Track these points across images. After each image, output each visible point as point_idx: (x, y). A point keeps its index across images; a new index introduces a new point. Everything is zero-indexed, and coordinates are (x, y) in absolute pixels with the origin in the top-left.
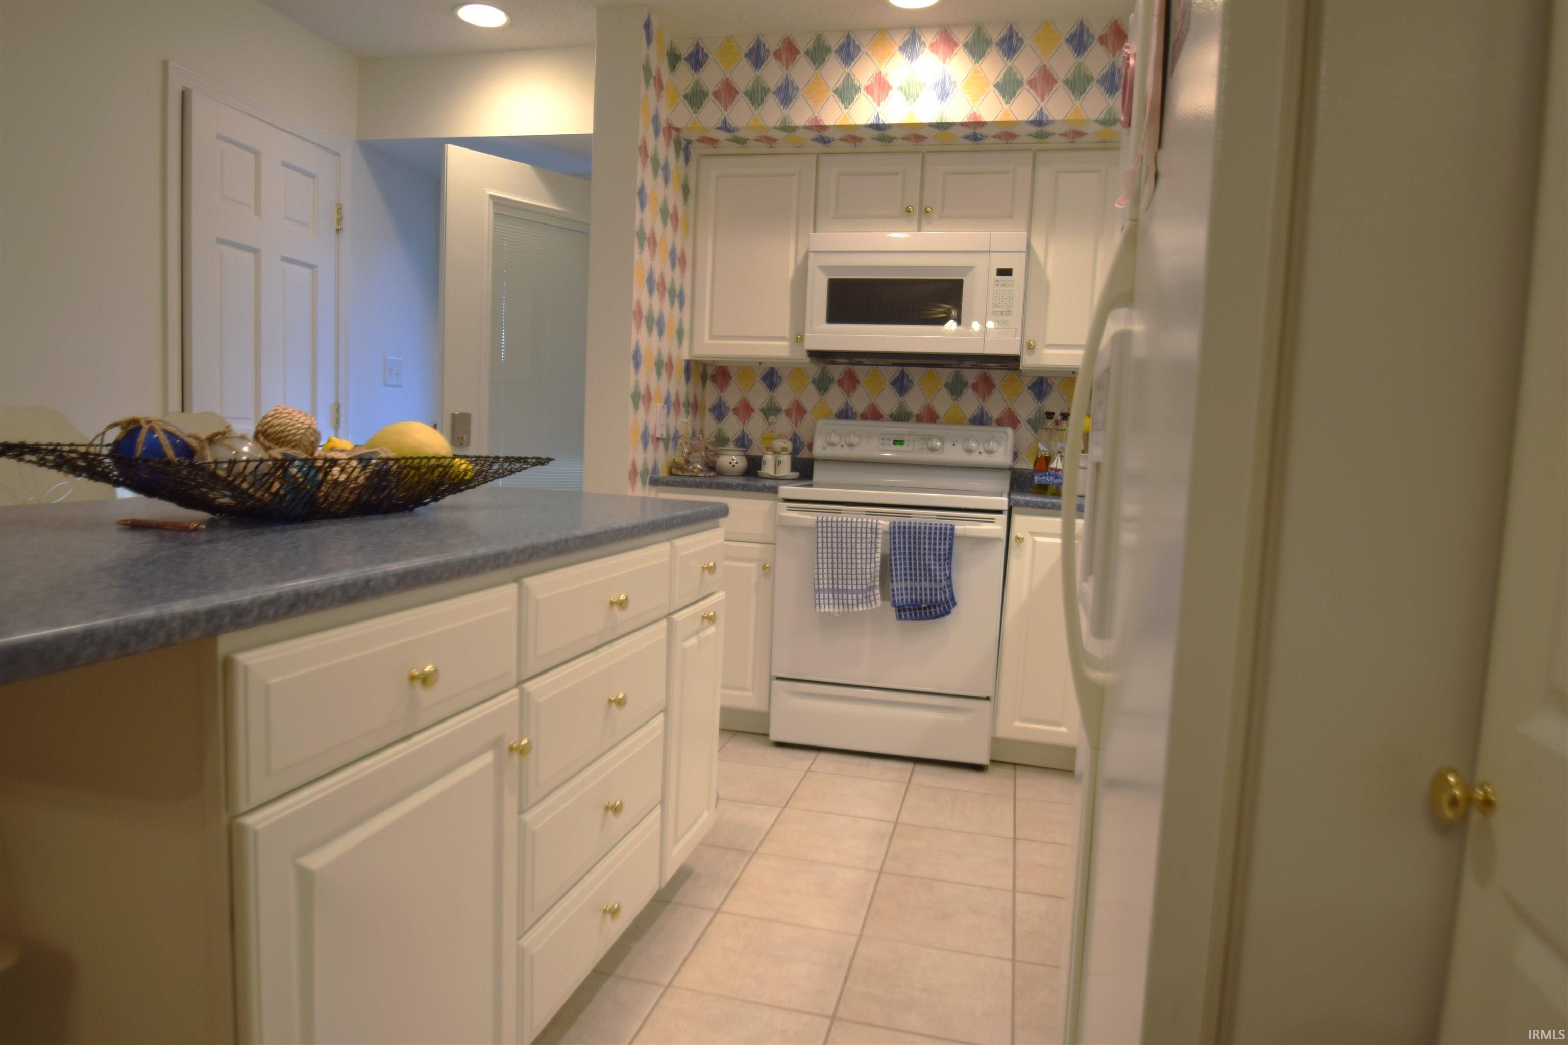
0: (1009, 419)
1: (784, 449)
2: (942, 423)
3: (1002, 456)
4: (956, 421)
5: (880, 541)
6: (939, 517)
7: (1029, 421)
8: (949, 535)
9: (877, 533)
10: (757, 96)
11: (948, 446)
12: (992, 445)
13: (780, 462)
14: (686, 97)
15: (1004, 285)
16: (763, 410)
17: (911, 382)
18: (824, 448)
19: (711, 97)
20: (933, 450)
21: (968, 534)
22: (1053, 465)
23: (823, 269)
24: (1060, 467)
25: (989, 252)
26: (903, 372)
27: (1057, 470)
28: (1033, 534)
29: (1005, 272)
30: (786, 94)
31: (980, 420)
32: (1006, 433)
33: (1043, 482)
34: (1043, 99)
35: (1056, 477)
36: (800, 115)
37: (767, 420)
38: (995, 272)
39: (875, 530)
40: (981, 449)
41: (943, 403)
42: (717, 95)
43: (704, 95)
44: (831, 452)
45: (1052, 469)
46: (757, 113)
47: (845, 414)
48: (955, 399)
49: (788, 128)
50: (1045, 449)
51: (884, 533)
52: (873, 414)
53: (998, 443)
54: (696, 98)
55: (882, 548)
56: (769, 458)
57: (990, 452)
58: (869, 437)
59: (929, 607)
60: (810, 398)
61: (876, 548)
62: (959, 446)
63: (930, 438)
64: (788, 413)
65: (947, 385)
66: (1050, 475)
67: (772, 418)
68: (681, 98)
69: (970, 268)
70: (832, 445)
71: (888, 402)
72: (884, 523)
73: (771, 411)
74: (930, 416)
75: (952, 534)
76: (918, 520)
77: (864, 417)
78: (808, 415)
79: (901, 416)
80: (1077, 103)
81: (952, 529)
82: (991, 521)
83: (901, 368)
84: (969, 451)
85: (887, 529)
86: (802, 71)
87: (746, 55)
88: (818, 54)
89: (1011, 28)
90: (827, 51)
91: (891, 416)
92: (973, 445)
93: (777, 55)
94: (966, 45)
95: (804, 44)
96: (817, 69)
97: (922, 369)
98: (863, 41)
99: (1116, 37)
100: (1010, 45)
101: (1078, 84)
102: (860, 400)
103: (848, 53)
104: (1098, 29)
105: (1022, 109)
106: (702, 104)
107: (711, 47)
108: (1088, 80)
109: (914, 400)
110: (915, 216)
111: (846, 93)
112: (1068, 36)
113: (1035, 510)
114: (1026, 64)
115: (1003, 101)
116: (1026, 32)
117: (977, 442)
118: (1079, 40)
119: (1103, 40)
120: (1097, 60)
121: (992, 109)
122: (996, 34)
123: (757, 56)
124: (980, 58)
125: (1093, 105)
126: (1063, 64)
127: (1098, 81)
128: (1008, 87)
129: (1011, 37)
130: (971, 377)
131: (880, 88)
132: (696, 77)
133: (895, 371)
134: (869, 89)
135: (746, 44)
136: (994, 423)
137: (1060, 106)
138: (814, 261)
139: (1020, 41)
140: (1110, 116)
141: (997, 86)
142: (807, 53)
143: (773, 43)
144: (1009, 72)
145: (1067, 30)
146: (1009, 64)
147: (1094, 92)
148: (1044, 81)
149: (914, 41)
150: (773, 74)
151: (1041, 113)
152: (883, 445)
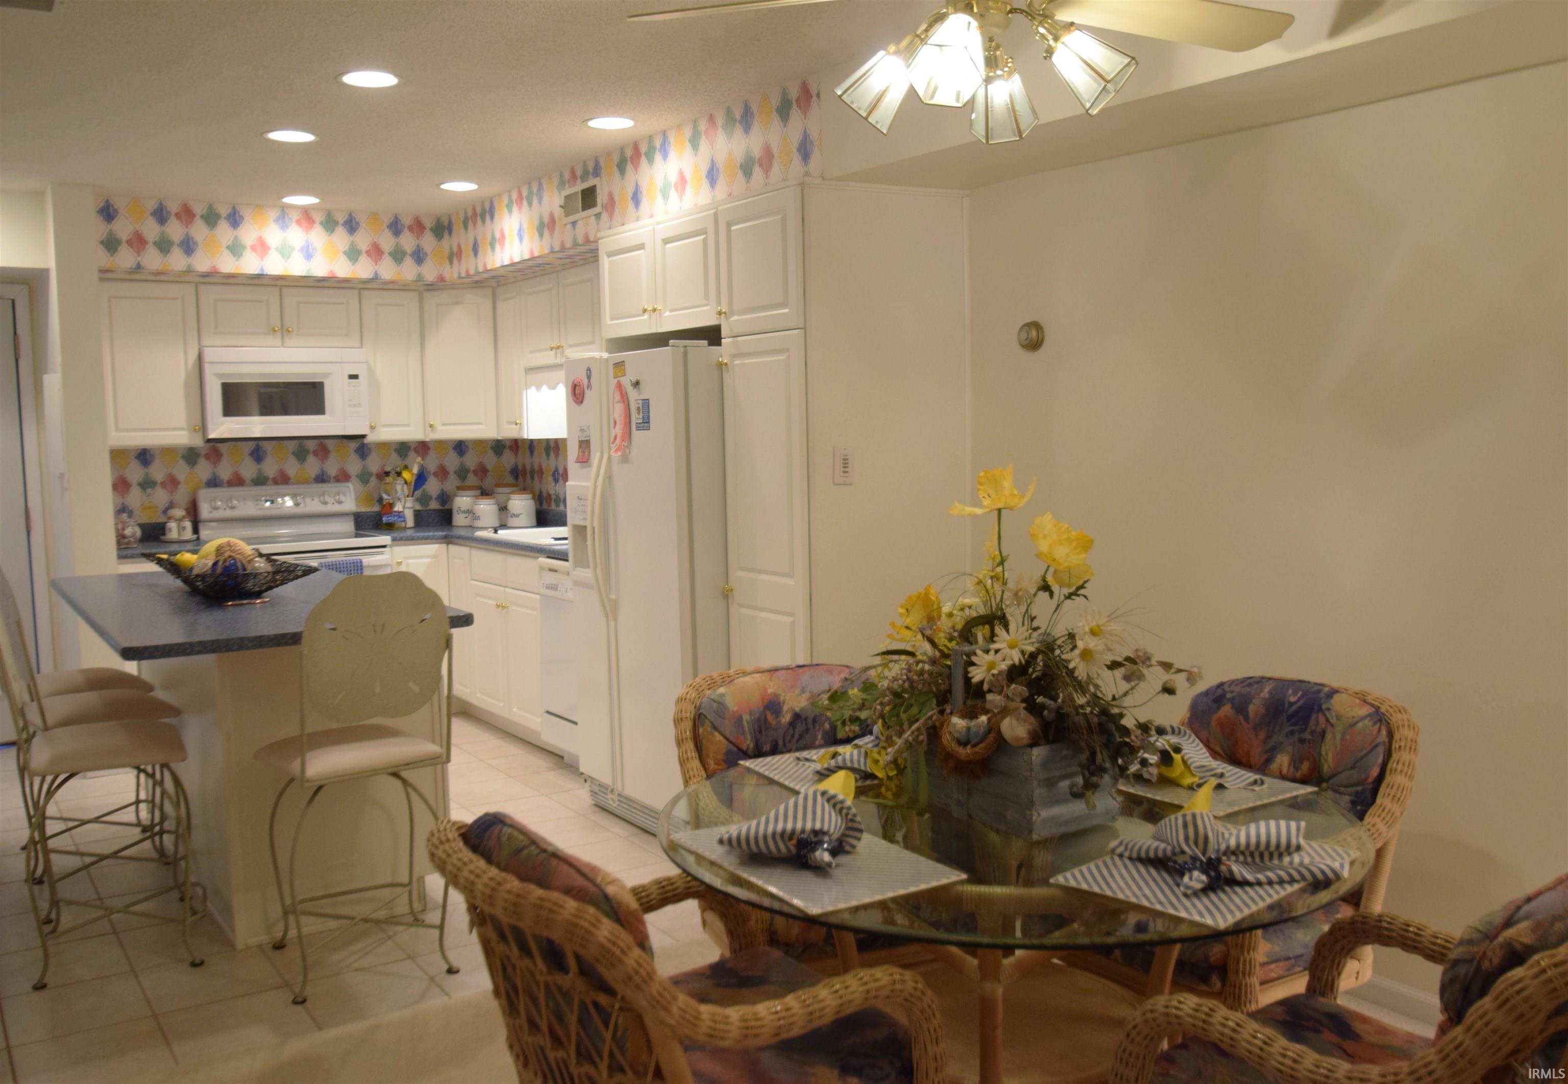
0: (343, 477)
1: (181, 517)
2: (294, 484)
3: (349, 504)
4: (306, 481)
6: (347, 555)
7: (357, 476)
8: (359, 567)
10: (164, 246)
11: (308, 501)
12: (342, 498)
13: (184, 528)
14: (102, 243)
15: (354, 386)
16: (140, 485)
17: (265, 452)
18: (210, 512)
19: (124, 245)
21: (371, 564)
22: (396, 509)
23: (218, 375)
24: (401, 509)
25: (341, 362)
26: (258, 446)
27: (400, 512)
28: (406, 558)
29: (354, 377)
30: (188, 246)
31: (321, 479)
32: (348, 487)
33: (390, 521)
34: (376, 265)
35: (400, 517)
36: (201, 263)
37: (145, 492)
38: (347, 377)
40: (333, 501)
41: (292, 467)
42: (129, 242)
43: (118, 242)
44: (216, 514)
45: (395, 512)
46: (165, 259)
47: (214, 483)
48: (301, 464)
49: (189, 271)
50: (389, 498)
52: (237, 481)
53: (345, 495)
54: (111, 244)
56: (173, 525)
57: (340, 502)
58: (245, 499)
60: (181, 471)
62: (316, 500)
63: (293, 495)
64: (163, 484)
65: (293, 453)
66: (394, 516)
67: (149, 491)
68: (98, 243)
69: (328, 375)
70: (216, 508)
71: (249, 470)
73: (147, 484)
74: (286, 478)
75: (361, 566)
76: (334, 559)
77: (230, 484)
78: (181, 485)
79: (260, 481)
80: (399, 268)
81: (361, 562)
82: (381, 553)
83: (256, 442)
84: (325, 503)
86: (199, 230)
87: (152, 214)
88: (211, 219)
89: (350, 214)
90: (218, 217)
91: (252, 480)
92: (327, 498)
93: (178, 216)
94: (321, 223)
95: (199, 209)
96: (211, 229)
97: (274, 442)
98: (245, 212)
99: (418, 227)
100: (351, 226)
101: (398, 256)
102: (225, 472)
103: (235, 219)
104: (407, 221)
105: (363, 269)
106: (116, 249)
107: (120, 204)
108: (404, 254)
109: (270, 468)
110: (279, 333)
111: (236, 249)
112: (388, 224)
113: (424, 541)
114: (363, 240)
115: (350, 264)
116: (361, 218)
117: (329, 495)
118: (396, 227)
119: (411, 229)
120: (408, 242)
121: (343, 269)
122: (341, 218)
123: (160, 215)
124: (332, 233)
125: (408, 271)
126: (387, 241)
127: (410, 255)
128: (353, 254)
129: (351, 221)
130: (311, 445)
131: (262, 247)
132: (110, 227)
133: (252, 444)
134: (253, 248)
135: (151, 205)
136: (332, 480)
137: (387, 270)
138: (209, 370)
139: (358, 224)
140: (420, 278)
141: (345, 253)
142: (202, 217)
143: (173, 207)
144: (352, 244)
145: (387, 220)
146: (352, 239)
147: (409, 262)
148: (376, 252)
149: (284, 217)
150: (175, 229)
151: (376, 273)
152: (257, 504)
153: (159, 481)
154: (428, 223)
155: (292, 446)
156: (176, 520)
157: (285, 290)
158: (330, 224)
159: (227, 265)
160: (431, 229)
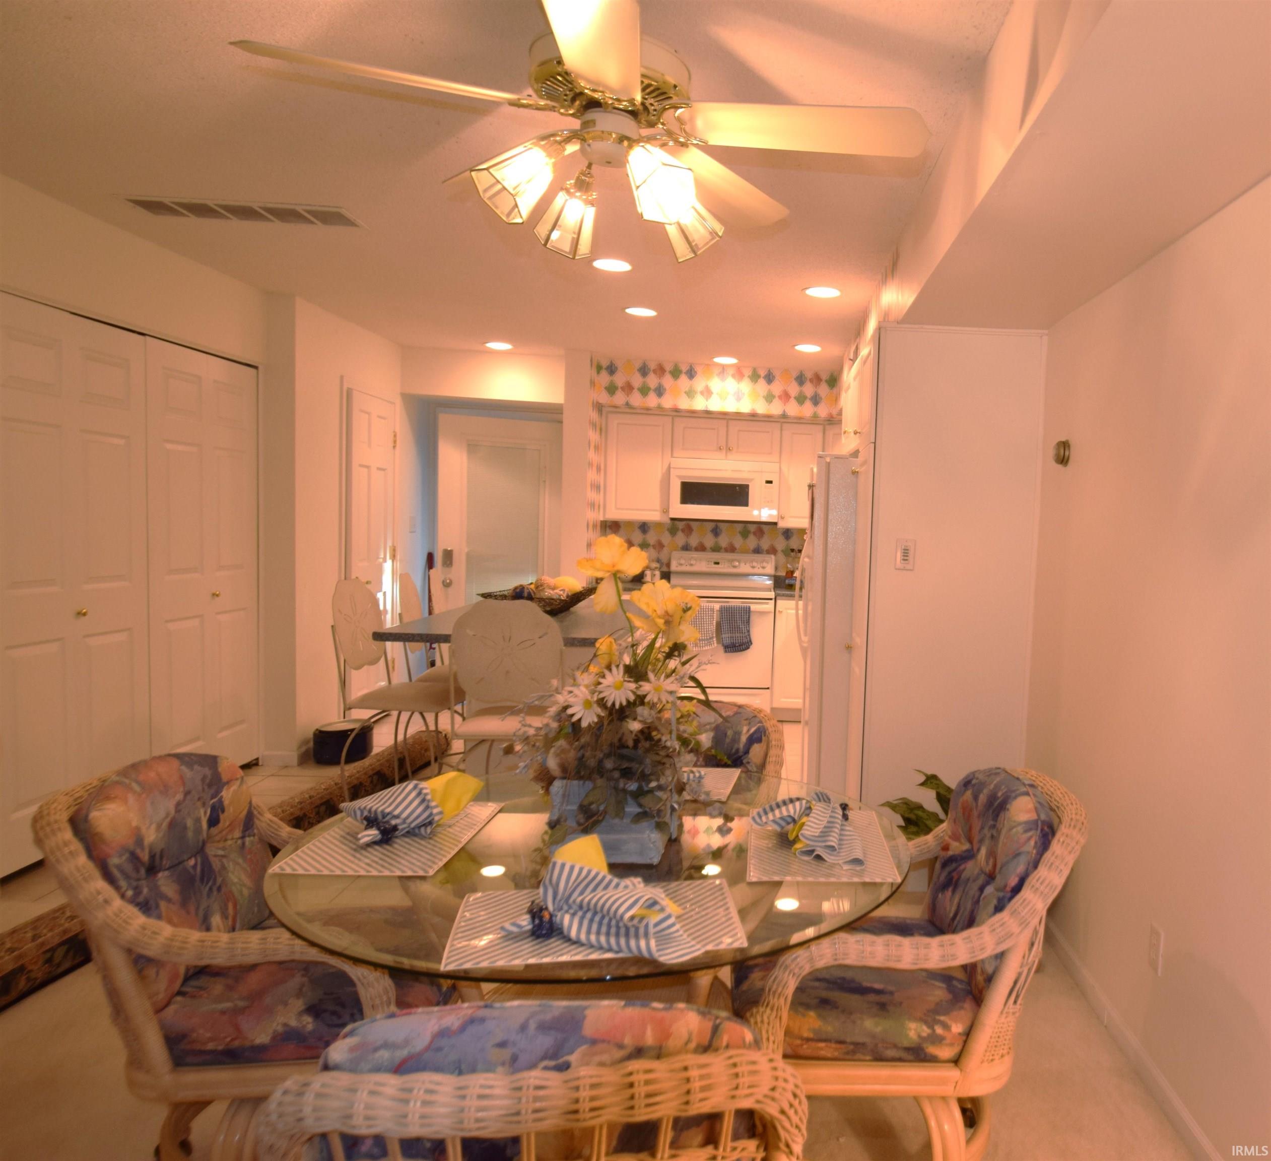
0: (772, 551)
1: (656, 568)
2: (738, 553)
3: (771, 569)
4: (745, 551)
5: (715, 615)
6: (743, 602)
7: (782, 551)
8: (748, 611)
9: (713, 611)
10: (644, 391)
11: (742, 565)
12: (765, 564)
13: (655, 575)
14: (606, 388)
15: (769, 488)
16: (639, 545)
17: (721, 530)
18: (677, 567)
19: (620, 390)
20: (735, 567)
21: (757, 610)
22: (794, 575)
23: (679, 477)
24: (797, 576)
25: (762, 472)
26: (717, 527)
27: (796, 578)
28: (787, 609)
29: (770, 482)
30: (660, 392)
31: (757, 551)
32: (772, 558)
33: (790, 583)
34: (785, 405)
36: (667, 402)
38: (765, 482)
39: (712, 610)
40: (759, 566)
41: (738, 542)
42: (623, 389)
43: (616, 388)
44: (680, 568)
46: (644, 399)
47: (686, 548)
48: (744, 540)
49: (659, 407)
50: (791, 566)
51: (717, 611)
52: (701, 548)
53: (768, 563)
54: (611, 389)
55: (717, 618)
56: (648, 573)
57: (763, 568)
58: (701, 560)
59: (740, 646)
60: (666, 539)
61: (713, 618)
62: (748, 565)
63: (733, 560)
64: (654, 547)
65: (740, 532)
66: (793, 580)
68: (603, 389)
69: (751, 480)
70: (681, 565)
71: (709, 541)
72: (717, 606)
74: (731, 549)
76: (733, 604)
77: (697, 549)
78: (666, 548)
79: (716, 549)
80: (801, 408)
81: (749, 608)
82: (767, 603)
83: (715, 523)
84: (753, 567)
85: (718, 609)
86: (667, 381)
87: (638, 370)
88: (676, 373)
89: (769, 371)
90: (681, 372)
91: (711, 548)
92: (755, 564)
93: (655, 371)
94: (749, 377)
95: (668, 367)
96: (675, 380)
97: (727, 524)
98: (698, 369)
99: (817, 379)
100: (769, 378)
101: (801, 399)
102: (694, 541)
103: (691, 374)
104: (809, 375)
105: (776, 409)
106: (614, 393)
107: (619, 364)
108: (805, 398)
109: (723, 541)
110: (724, 451)
111: (690, 394)
112: (795, 377)
113: (787, 598)
114: (777, 388)
115: (767, 404)
116: (777, 373)
117: (757, 562)
118: (801, 380)
119: (811, 381)
120: (809, 389)
121: (761, 408)
122: (762, 373)
123: (644, 371)
124: (755, 383)
125: (808, 410)
126: (794, 390)
127: (809, 399)
128: (769, 398)
129: (769, 375)
130: (752, 528)
131: (707, 393)
132: (611, 378)
133: (712, 525)
134: (702, 393)
135: (638, 365)
136: (765, 552)
137: (793, 409)
138: (673, 473)
139: (774, 377)
140: (815, 416)
141: (764, 397)
142: (670, 372)
143: (652, 366)
144: (769, 391)
145: (795, 374)
146: (769, 387)
147: (808, 404)
148: (786, 396)
149: (723, 372)
150: (652, 381)
151: (784, 411)
152: (708, 564)
153: (651, 544)
154: (824, 377)
155: (739, 527)
156: (651, 569)
157: (731, 422)
158: (755, 377)
159: (684, 404)
160: (826, 381)
